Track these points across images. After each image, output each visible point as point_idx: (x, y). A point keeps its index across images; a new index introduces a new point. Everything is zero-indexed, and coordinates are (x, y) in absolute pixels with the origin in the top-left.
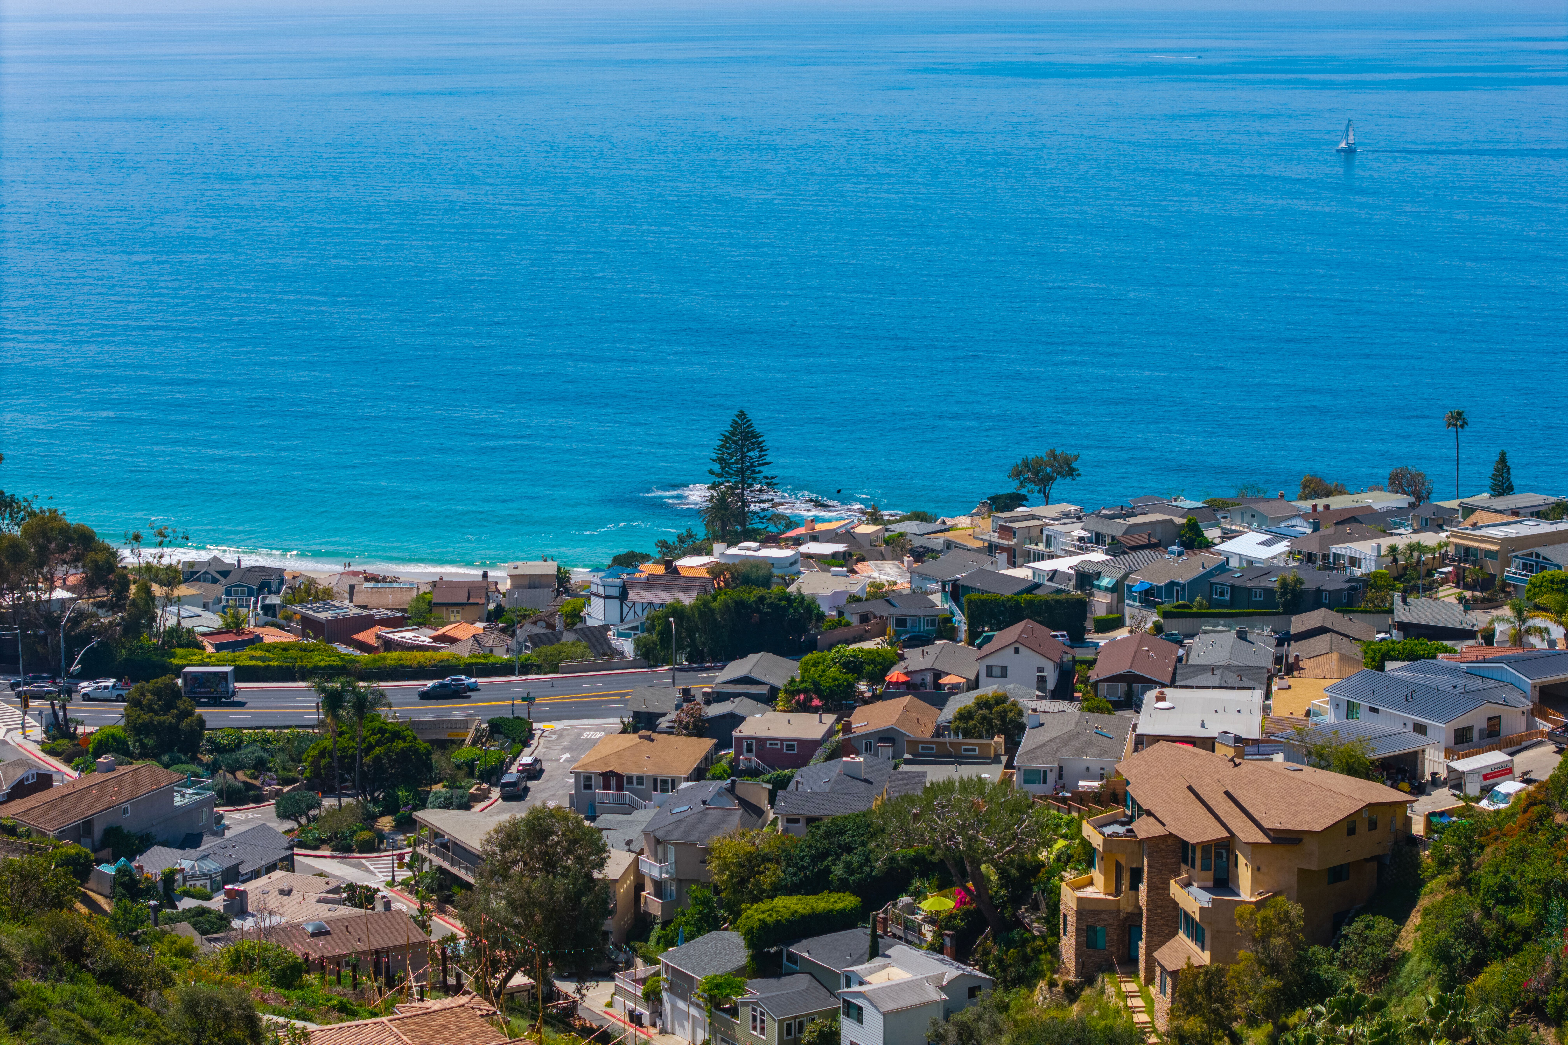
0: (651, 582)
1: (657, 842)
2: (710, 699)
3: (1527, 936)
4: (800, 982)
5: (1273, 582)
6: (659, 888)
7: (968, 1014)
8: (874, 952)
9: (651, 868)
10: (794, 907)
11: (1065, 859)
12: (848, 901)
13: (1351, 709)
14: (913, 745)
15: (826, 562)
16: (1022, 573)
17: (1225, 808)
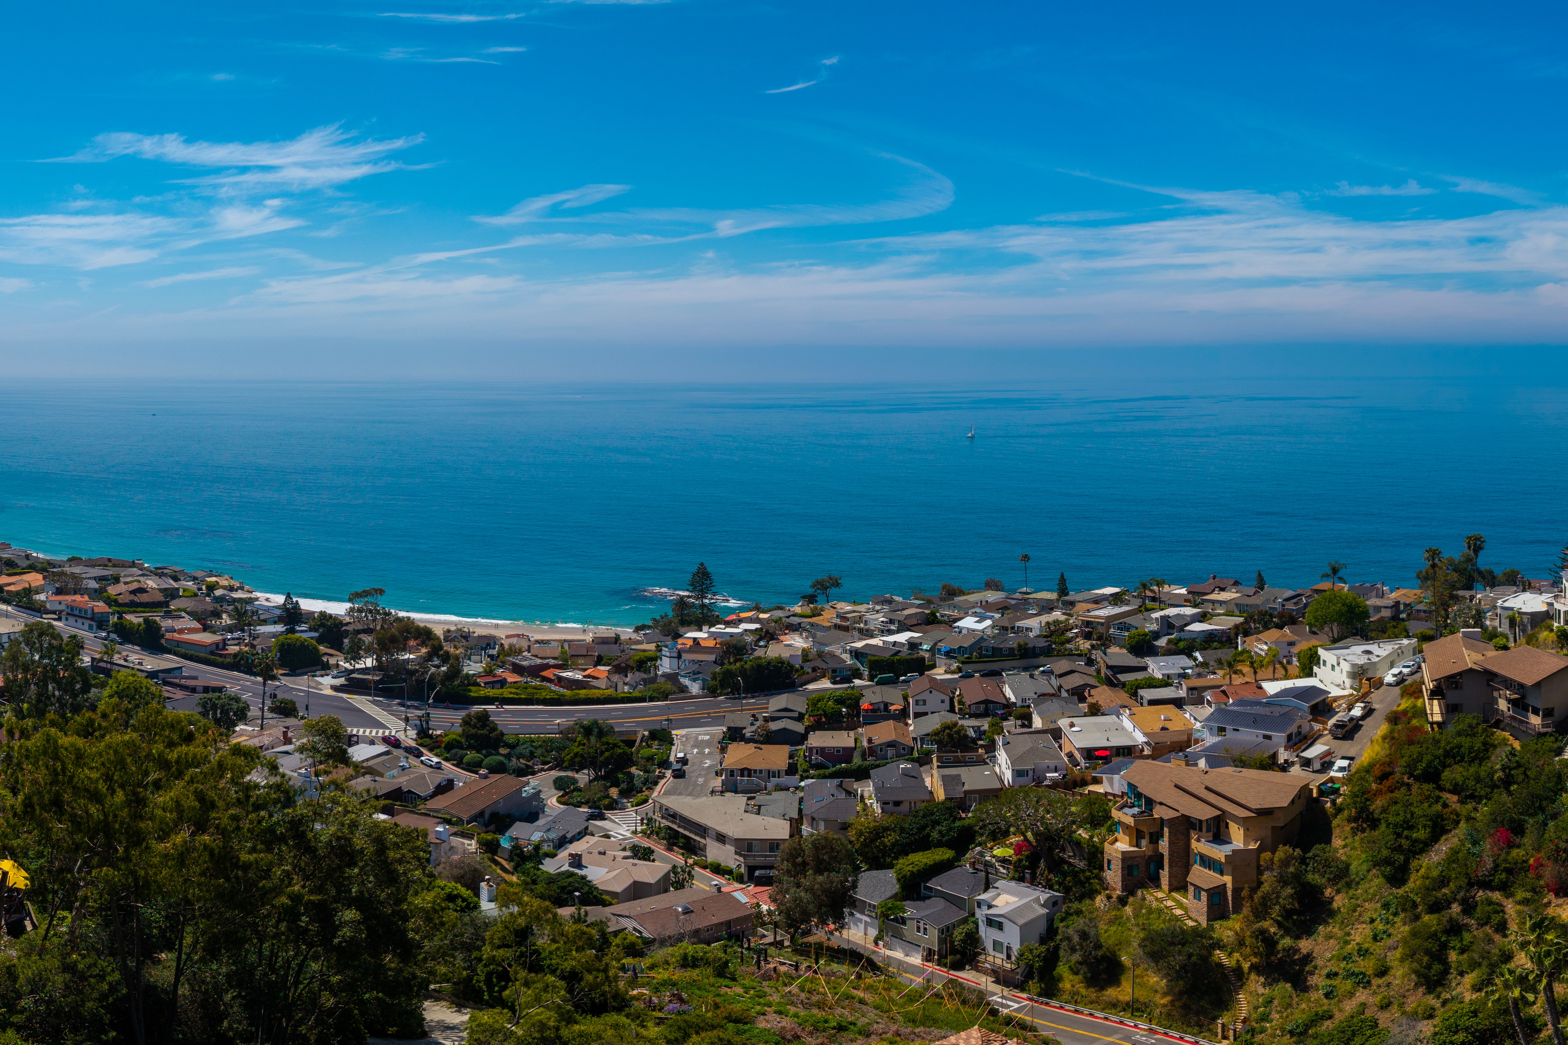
2: (770, 720)
4: (937, 903)
8: (984, 885)
10: (924, 861)
12: (946, 853)
16: (878, 643)
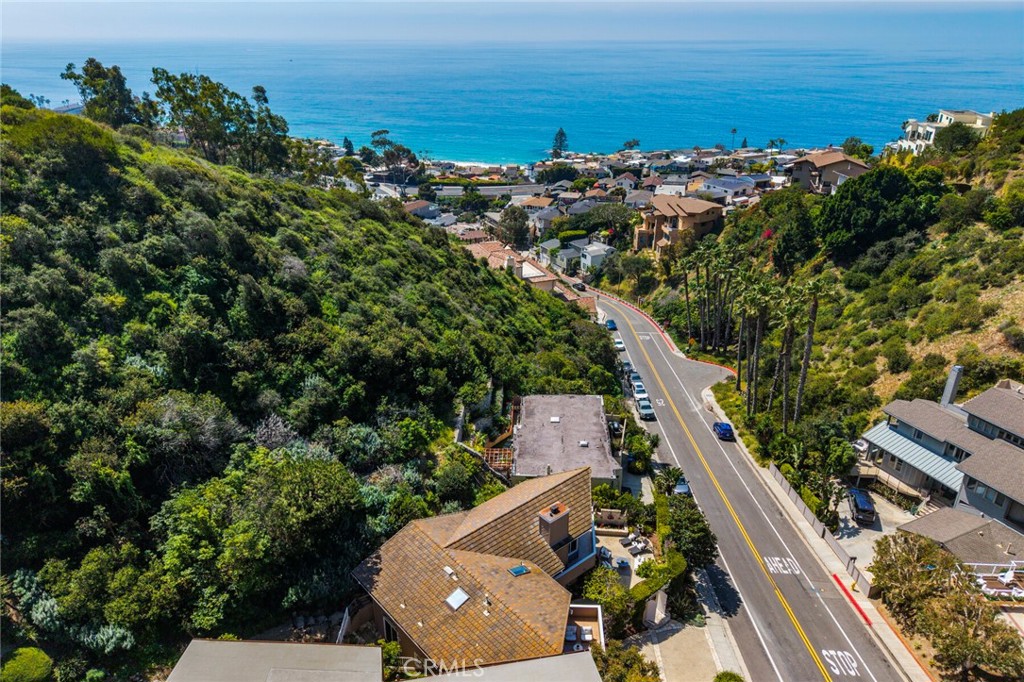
0: (539, 166)
1: (540, 219)
2: (552, 190)
3: (750, 238)
4: (572, 250)
5: (687, 166)
6: (540, 230)
7: (612, 256)
8: (590, 243)
9: (539, 225)
10: (571, 233)
11: (635, 223)
12: (584, 232)
13: (709, 188)
14: (600, 198)
15: (579, 163)
16: (626, 164)
17: (677, 209)
